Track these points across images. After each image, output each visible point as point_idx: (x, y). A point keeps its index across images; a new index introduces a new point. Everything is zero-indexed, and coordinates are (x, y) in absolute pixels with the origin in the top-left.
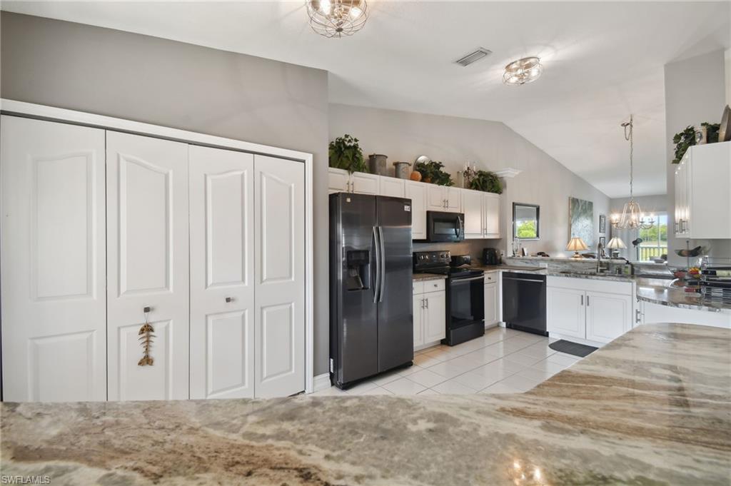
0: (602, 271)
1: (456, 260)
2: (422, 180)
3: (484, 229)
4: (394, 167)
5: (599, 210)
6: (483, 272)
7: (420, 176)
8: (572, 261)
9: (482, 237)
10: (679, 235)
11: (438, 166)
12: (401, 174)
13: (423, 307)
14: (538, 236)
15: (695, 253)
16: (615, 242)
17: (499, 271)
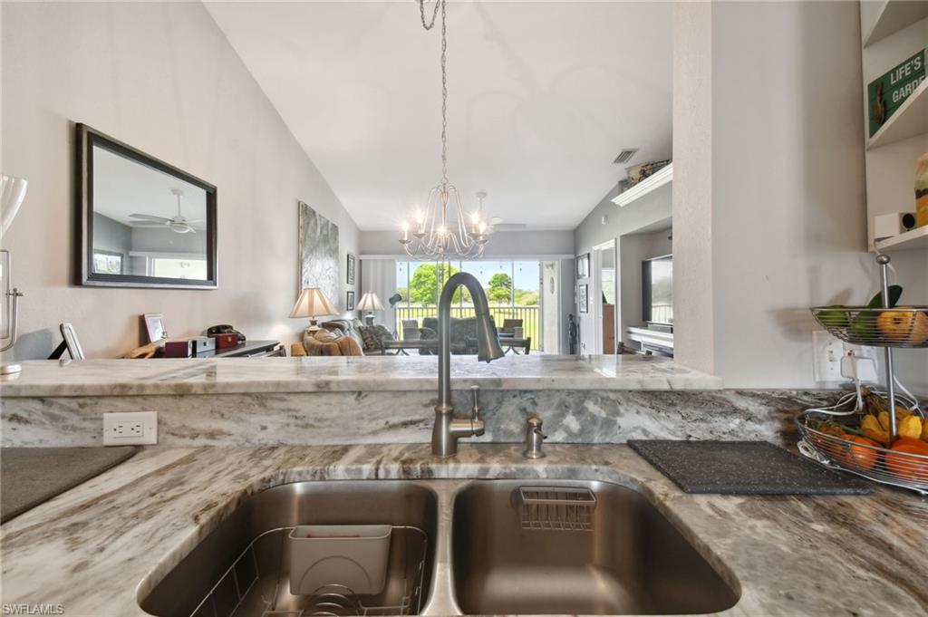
5: (347, 245)
14: (211, 277)
16: (370, 300)
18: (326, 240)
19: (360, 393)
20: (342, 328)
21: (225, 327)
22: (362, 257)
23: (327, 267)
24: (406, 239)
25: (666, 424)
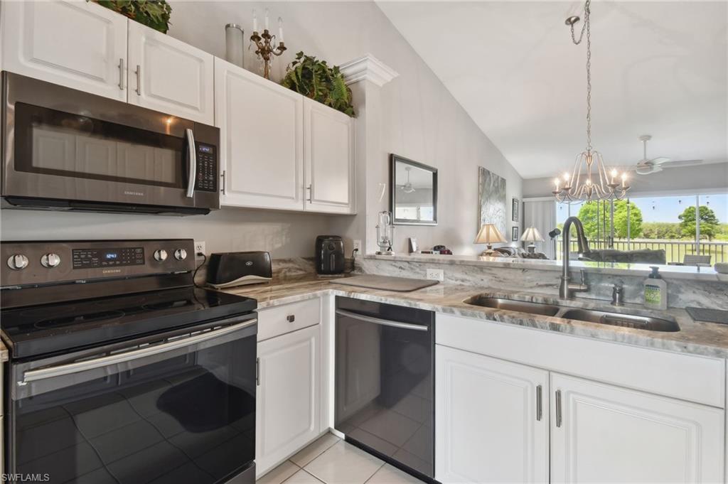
0: (572, 294)
3: (305, 189)
5: (513, 192)
14: (435, 219)
16: (531, 234)
17: (326, 295)
18: (497, 190)
19: (524, 270)
20: (509, 253)
21: (442, 247)
22: (524, 200)
23: (497, 209)
24: (557, 190)
25: (715, 300)
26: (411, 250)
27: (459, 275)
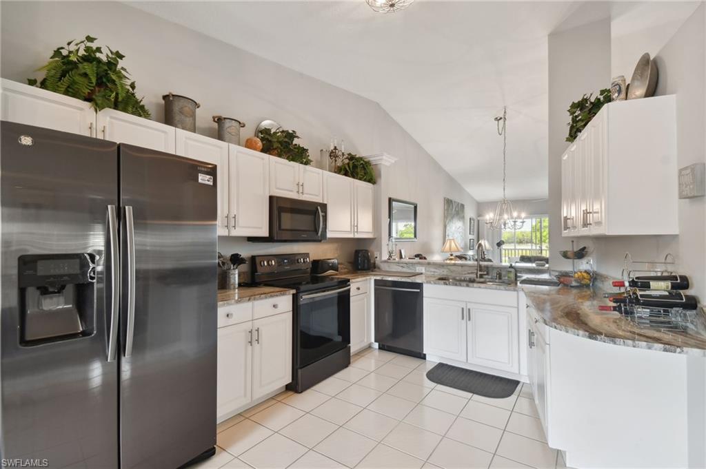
0: (481, 276)
1: (318, 266)
2: (264, 150)
3: (355, 226)
4: (216, 125)
5: (470, 213)
6: (349, 281)
7: (260, 144)
8: (448, 265)
9: (351, 236)
10: (565, 233)
11: (291, 136)
12: (227, 136)
13: (251, 342)
14: (415, 236)
15: (581, 254)
17: (370, 279)
18: (458, 213)
20: (466, 259)
21: (420, 255)
22: (479, 218)
23: (458, 227)
26: (401, 257)
27: (433, 270)
